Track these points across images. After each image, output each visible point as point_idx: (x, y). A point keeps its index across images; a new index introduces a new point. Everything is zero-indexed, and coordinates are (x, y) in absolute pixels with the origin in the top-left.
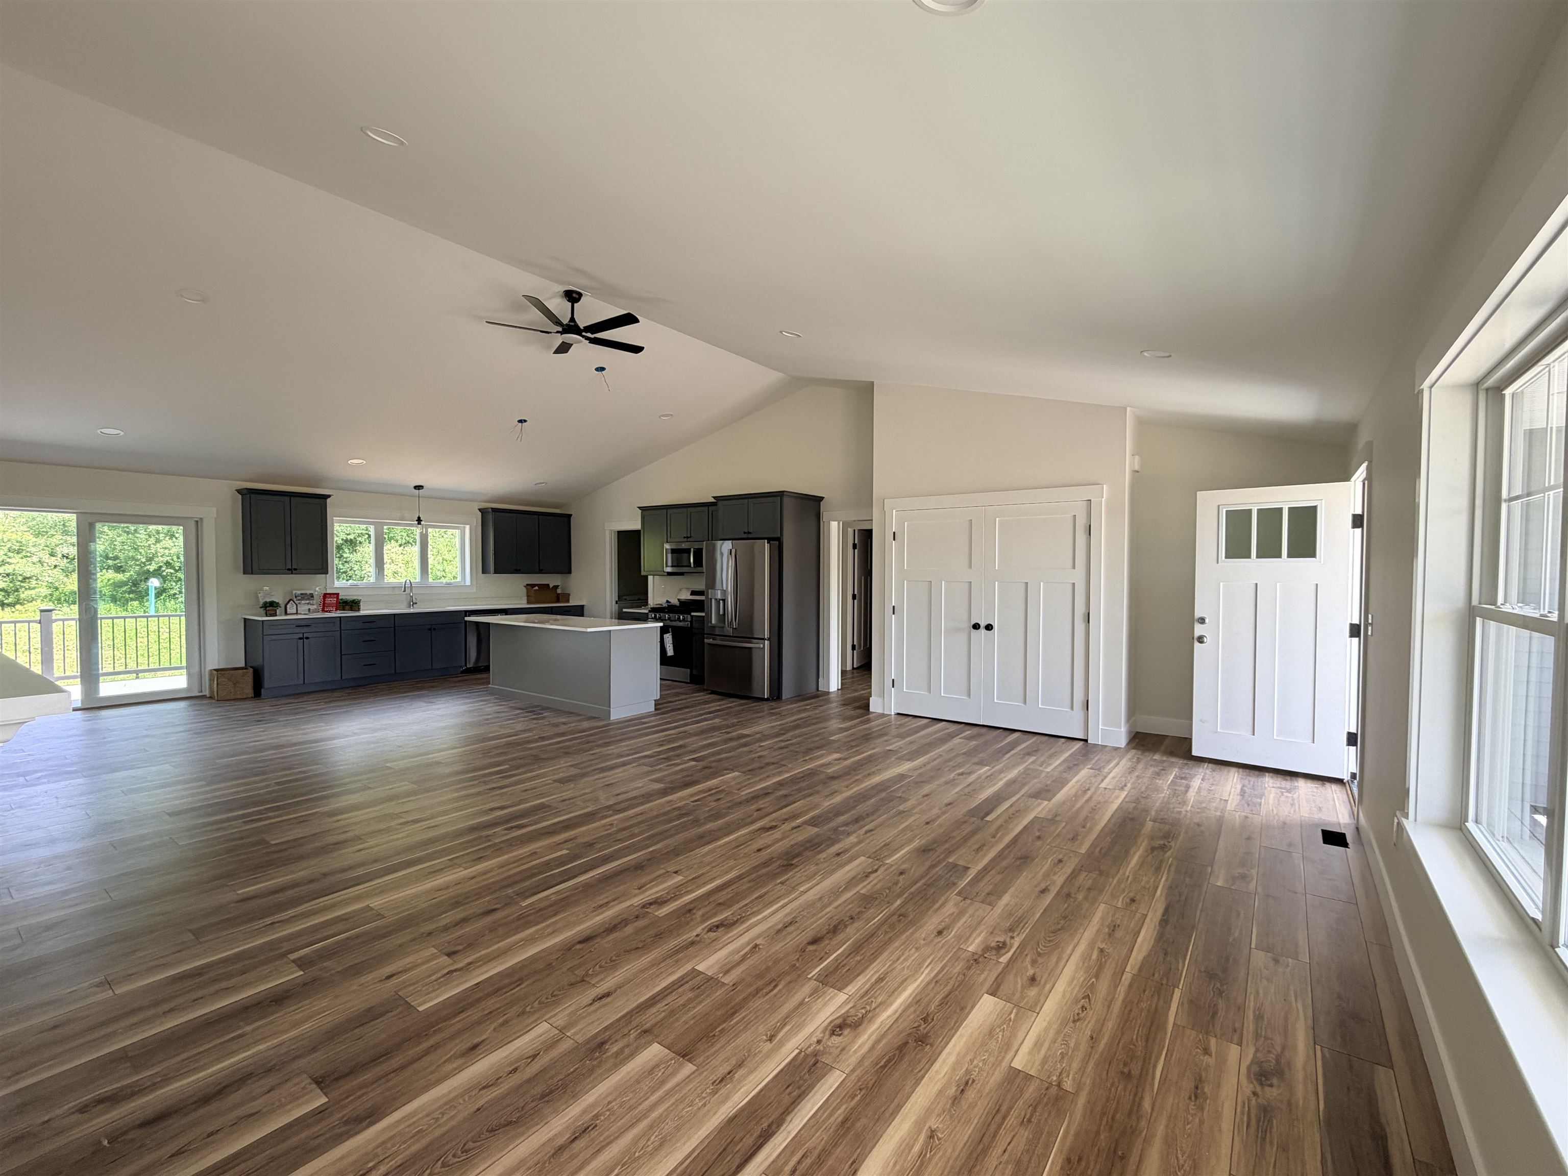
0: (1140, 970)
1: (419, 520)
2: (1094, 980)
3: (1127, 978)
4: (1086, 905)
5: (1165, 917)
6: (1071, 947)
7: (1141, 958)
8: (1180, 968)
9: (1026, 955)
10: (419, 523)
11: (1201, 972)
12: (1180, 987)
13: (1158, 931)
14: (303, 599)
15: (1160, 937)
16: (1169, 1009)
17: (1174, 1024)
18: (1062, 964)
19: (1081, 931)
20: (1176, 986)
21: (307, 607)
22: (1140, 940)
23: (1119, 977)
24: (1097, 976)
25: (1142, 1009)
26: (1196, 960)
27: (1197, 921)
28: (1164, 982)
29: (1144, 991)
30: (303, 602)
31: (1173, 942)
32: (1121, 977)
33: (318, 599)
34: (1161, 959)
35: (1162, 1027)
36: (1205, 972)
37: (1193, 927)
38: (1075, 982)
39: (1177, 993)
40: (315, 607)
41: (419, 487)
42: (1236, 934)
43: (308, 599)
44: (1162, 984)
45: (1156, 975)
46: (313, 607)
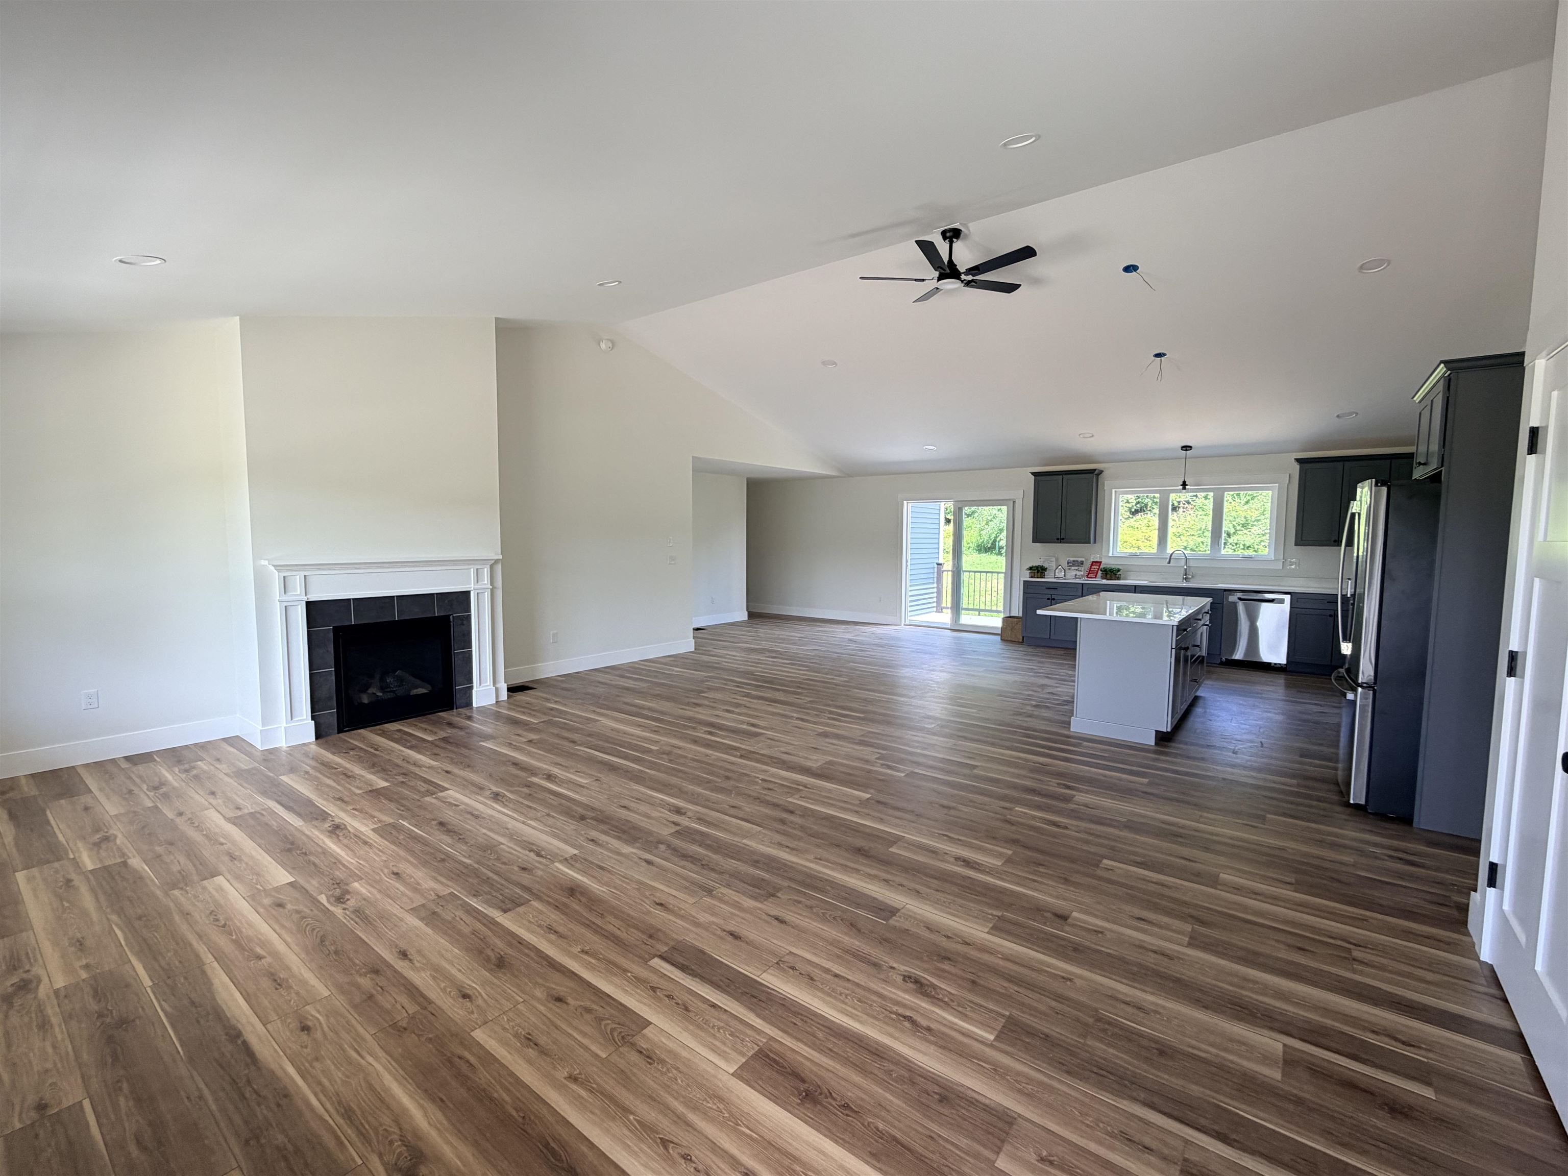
0: (204, 972)
1: (1184, 484)
2: (234, 937)
3: (208, 958)
4: (342, 979)
5: (239, 1042)
6: (289, 940)
7: (216, 982)
8: (163, 1003)
9: (311, 910)
10: (1184, 488)
11: (140, 1017)
12: (147, 989)
13: (228, 1019)
14: (1073, 565)
15: (219, 1015)
16: (144, 967)
17: (130, 961)
18: (277, 928)
19: (303, 956)
20: (154, 987)
21: (1074, 573)
22: (237, 995)
23: (214, 954)
24: (236, 942)
25: (168, 951)
26: (153, 1024)
27: (195, 1073)
28: (169, 982)
29: (180, 962)
30: (1073, 568)
31: (198, 1022)
32: (213, 956)
33: (1087, 565)
34: (193, 996)
35: (139, 954)
36: (133, 1021)
37: (191, 1060)
38: (246, 926)
39: (147, 982)
40: (1082, 573)
41: (1186, 448)
42: (122, 1101)
43: (1078, 566)
44: (169, 978)
45: (182, 980)
46: (1079, 573)
